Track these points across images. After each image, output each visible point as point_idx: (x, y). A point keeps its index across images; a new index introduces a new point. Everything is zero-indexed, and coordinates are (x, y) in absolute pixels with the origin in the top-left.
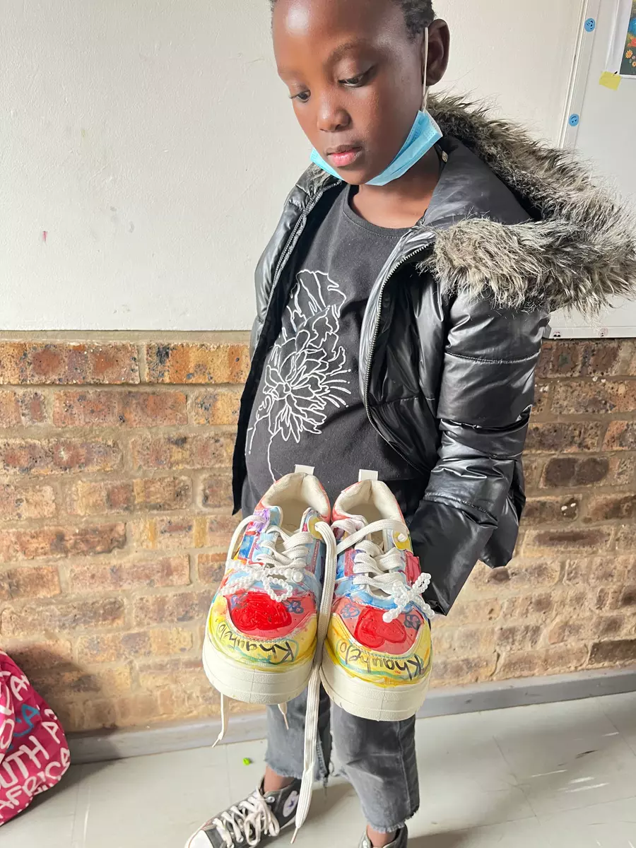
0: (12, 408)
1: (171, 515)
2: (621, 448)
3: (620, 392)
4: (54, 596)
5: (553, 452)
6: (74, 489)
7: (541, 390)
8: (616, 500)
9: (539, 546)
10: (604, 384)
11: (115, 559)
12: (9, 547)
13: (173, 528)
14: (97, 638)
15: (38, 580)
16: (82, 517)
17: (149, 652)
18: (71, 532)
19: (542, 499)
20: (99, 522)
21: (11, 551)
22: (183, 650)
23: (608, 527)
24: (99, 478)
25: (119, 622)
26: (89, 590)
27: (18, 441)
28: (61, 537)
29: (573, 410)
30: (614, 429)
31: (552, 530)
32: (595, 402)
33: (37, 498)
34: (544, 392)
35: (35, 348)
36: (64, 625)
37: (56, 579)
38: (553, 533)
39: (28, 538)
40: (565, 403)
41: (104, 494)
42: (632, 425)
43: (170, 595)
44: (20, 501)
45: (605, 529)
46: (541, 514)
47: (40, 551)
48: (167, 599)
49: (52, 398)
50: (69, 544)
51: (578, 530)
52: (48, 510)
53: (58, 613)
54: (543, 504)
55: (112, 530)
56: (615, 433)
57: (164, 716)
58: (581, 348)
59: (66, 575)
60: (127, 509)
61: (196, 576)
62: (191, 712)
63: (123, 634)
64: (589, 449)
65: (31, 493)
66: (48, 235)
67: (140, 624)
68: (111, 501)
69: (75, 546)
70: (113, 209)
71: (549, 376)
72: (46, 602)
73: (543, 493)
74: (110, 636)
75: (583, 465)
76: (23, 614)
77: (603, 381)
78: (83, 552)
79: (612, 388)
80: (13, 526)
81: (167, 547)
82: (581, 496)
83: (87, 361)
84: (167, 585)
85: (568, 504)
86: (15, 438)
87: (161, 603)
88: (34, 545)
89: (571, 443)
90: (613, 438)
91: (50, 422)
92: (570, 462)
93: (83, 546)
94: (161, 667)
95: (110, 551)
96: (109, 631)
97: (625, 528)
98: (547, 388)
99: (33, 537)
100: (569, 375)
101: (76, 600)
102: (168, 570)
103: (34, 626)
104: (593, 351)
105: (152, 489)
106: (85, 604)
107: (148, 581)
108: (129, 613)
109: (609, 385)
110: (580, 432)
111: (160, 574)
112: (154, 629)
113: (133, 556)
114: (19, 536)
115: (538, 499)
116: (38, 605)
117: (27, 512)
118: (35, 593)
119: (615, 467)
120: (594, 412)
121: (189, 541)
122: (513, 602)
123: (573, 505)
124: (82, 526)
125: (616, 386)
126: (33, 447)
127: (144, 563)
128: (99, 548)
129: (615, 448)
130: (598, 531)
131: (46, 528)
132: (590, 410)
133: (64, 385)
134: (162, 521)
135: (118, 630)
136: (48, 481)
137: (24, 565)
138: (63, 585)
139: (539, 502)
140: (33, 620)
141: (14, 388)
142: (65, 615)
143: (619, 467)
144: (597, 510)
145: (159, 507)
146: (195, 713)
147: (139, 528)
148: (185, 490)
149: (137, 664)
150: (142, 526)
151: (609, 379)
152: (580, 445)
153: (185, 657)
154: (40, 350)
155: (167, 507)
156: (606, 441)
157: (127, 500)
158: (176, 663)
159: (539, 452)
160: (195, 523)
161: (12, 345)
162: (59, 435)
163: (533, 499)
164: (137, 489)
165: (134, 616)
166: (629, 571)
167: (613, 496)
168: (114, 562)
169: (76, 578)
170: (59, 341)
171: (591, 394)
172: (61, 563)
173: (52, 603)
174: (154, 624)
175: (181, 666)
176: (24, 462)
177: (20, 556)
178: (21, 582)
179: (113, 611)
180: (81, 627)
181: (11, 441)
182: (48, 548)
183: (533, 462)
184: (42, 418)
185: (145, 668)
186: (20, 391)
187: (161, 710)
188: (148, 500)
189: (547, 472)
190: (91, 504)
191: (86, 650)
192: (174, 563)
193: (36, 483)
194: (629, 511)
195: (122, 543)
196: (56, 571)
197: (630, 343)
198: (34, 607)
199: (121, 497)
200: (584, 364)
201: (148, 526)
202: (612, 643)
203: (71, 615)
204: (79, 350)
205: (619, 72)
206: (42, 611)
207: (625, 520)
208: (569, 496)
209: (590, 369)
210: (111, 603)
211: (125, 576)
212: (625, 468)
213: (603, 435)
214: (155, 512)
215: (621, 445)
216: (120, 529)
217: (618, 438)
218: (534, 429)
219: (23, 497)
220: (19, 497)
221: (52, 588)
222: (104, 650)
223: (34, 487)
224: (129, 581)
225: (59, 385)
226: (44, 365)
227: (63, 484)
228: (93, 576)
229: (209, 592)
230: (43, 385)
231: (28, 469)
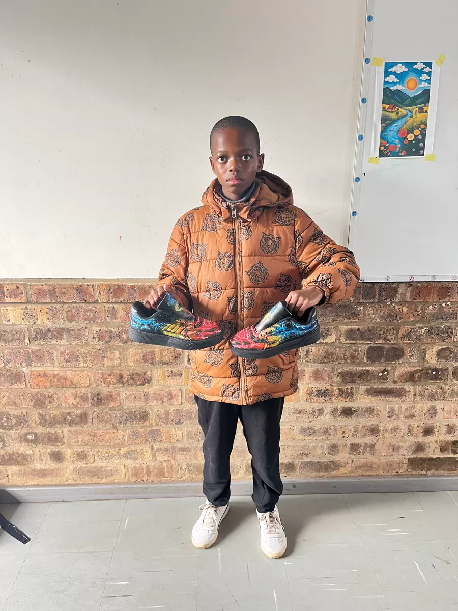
0: (103, 313)
1: (173, 367)
2: (409, 342)
3: (404, 311)
4: (117, 406)
5: (369, 342)
6: (128, 352)
7: (359, 309)
8: (411, 371)
9: (368, 396)
10: (394, 306)
11: (145, 389)
12: (98, 380)
13: (173, 375)
14: (136, 430)
15: (110, 397)
16: (131, 367)
17: (161, 441)
18: (126, 374)
19: (367, 368)
20: (139, 370)
21: (99, 382)
22: (178, 441)
23: (408, 387)
24: (140, 348)
25: (147, 423)
26: (133, 404)
27: (105, 329)
28: (121, 376)
29: (378, 320)
30: (403, 330)
31: (375, 387)
32: (390, 315)
33: (112, 356)
34: (361, 310)
35: (114, 286)
36: (121, 422)
37: (118, 398)
38: (375, 389)
39: (107, 376)
40: (373, 316)
41: (142, 355)
42: (414, 329)
43: (172, 410)
44: (104, 357)
45: (406, 387)
46: (367, 377)
47: (112, 383)
48: (170, 412)
49: (121, 309)
50: (125, 380)
51: (390, 387)
52: (117, 362)
53: (119, 415)
54: (368, 371)
55: (145, 374)
56: (404, 333)
57: (168, 478)
58: (377, 287)
59: (123, 396)
60: (152, 363)
61: (184, 401)
62: (182, 477)
63: (149, 429)
64: (390, 341)
65: (109, 354)
66: (122, 238)
67: (157, 424)
68: (145, 360)
69: (127, 381)
70: (149, 226)
71: (361, 301)
72: (113, 409)
73: (366, 365)
74: (142, 430)
75: (388, 350)
76: (103, 415)
77: (394, 304)
78: (131, 384)
79: (399, 308)
80: (101, 370)
81: (171, 384)
82: (390, 368)
83: (136, 292)
84: (170, 405)
85: (382, 372)
86: (104, 327)
87: (167, 413)
88: (109, 379)
89: (379, 338)
90: (404, 335)
91: (119, 320)
92: (380, 349)
93: (131, 381)
94: (167, 450)
95: (144, 385)
96: (142, 427)
97: (419, 388)
98: (362, 308)
99: (109, 376)
100: (372, 301)
101: (127, 409)
102: (171, 396)
103: (107, 421)
104: (384, 288)
105: (164, 354)
106: (131, 412)
107: (161, 402)
108: (152, 419)
109: (397, 307)
110: (384, 332)
111: (167, 398)
112: (164, 428)
113: (154, 387)
114: (103, 374)
115: (364, 368)
116: (110, 411)
117: (107, 363)
118: (109, 404)
119: (407, 352)
120: (390, 321)
121: (181, 381)
122: (356, 428)
123: (386, 373)
124: (131, 371)
125: (401, 307)
126: (111, 332)
127: (159, 392)
128: (138, 383)
129: (405, 341)
130: (403, 388)
131: (115, 371)
132: (388, 320)
133: (126, 303)
134: (168, 370)
135: (146, 427)
136: (117, 348)
137: (104, 389)
138: (122, 401)
139: (365, 370)
140: (107, 418)
141: (105, 304)
142: (121, 417)
143: (410, 352)
144: (400, 376)
145: (167, 363)
146: (184, 478)
147: (157, 373)
148: (179, 355)
149: (155, 447)
150: (159, 372)
151: (396, 303)
152: (385, 339)
153: (179, 445)
154: (116, 287)
155: (170, 363)
156: (399, 337)
157: (152, 359)
158: (174, 448)
159: (361, 342)
160: (184, 373)
161: (105, 285)
162: (123, 327)
163: (362, 368)
164: (157, 354)
165: (154, 420)
166: (425, 414)
167: (408, 369)
168: (145, 390)
169: (127, 397)
170: (124, 283)
171: (387, 312)
172: (121, 389)
173: (116, 410)
174: (164, 425)
175: (177, 450)
176: (107, 339)
177: (103, 385)
178: (103, 398)
179: (144, 416)
180: (129, 424)
181: (102, 329)
182: (115, 381)
183: (359, 347)
184: (115, 318)
185: (159, 449)
186: (107, 306)
187: (167, 475)
188: (162, 359)
189: (368, 353)
190: (136, 360)
191: (131, 437)
192: (174, 393)
193: (112, 349)
194: (420, 378)
195: (149, 381)
196: (118, 394)
197: (404, 285)
198: (108, 411)
199: (149, 358)
200: (380, 295)
201: (161, 372)
202: (421, 459)
203: (125, 417)
204: (132, 287)
205: (378, 156)
206: (111, 414)
207: (418, 383)
208: (382, 368)
209: (384, 298)
210: (143, 412)
211: (150, 398)
212: (413, 353)
213: (398, 333)
214: (165, 365)
215: (409, 340)
216: (149, 373)
217: (407, 336)
218: (357, 330)
219: (106, 356)
220: (104, 355)
221: (116, 402)
222: (139, 438)
223: (111, 351)
224: (152, 401)
225: (123, 303)
226: (117, 294)
227: (123, 350)
228: (135, 397)
229: (191, 409)
230: (116, 303)
231: (108, 342)
